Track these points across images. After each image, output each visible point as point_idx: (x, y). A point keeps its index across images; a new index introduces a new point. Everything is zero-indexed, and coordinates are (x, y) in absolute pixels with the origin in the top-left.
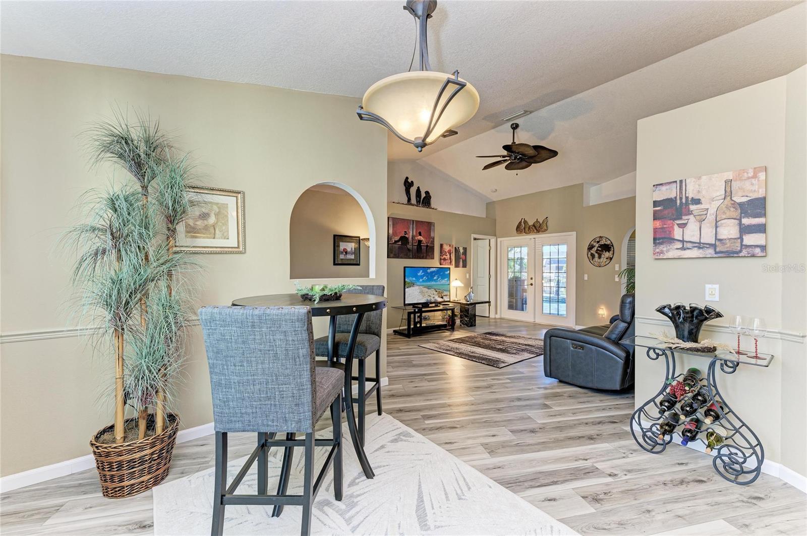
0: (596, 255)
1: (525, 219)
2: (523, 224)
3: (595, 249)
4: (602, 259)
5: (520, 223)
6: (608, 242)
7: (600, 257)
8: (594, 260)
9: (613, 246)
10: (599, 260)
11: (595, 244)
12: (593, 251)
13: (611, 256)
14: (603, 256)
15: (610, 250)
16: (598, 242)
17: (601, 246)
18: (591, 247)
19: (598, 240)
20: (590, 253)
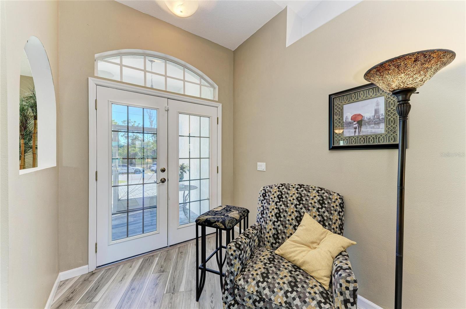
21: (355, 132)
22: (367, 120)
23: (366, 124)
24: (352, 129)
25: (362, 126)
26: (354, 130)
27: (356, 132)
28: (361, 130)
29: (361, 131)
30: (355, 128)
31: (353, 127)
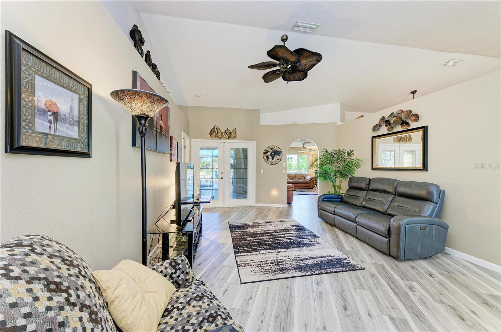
0: (270, 157)
1: (218, 127)
2: (216, 130)
3: (269, 153)
4: (274, 160)
5: (214, 128)
6: (279, 150)
7: (273, 159)
8: (268, 160)
9: (281, 152)
10: (272, 161)
11: (269, 150)
12: (268, 154)
13: (281, 158)
14: (275, 158)
15: (280, 155)
16: (272, 149)
17: (273, 152)
18: (266, 152)
19: (271, 148)
20: (265, 156)
21: (50, 127)
22: (63, 115)
23: (62, 121)
24: (47, 122)
25: (58, 122)
26: (49, 124)
27: (51, 129)
28: (57, 127)
29: (57, 129)
30: (50, 122)
31: (47, 119)
